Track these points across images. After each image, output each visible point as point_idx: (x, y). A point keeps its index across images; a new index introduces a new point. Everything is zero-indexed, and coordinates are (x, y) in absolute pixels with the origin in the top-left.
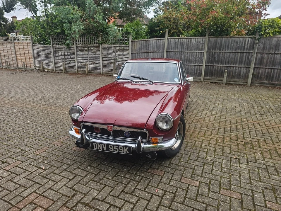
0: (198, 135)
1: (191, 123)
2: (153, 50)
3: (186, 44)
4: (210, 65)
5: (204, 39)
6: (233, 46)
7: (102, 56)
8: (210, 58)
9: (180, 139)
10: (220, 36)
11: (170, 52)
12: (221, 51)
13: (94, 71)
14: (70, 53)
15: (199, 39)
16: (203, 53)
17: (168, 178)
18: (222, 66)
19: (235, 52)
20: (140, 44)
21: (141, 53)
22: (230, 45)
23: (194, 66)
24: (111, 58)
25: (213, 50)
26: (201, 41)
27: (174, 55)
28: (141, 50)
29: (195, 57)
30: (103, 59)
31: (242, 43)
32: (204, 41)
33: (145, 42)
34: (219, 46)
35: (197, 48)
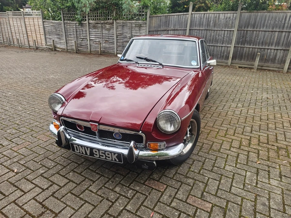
0: (217, 134)
1: (210, 118)
2: (174, 27)
3: (213, 20)
4: (240, 46)
5: (235, 15)
6: (270, 23)
7: (116, 34)
8: (240, 37)
9: (191, 142)
10: (255, 11)
11: (194, 30)
12: (255, 29)
13: (108, 51)
14: (82, 30)
15: (229, 14)
16: (232, 32)
17: (170, 196)
18: (255, 48)
19: (271, 31)
20: (159, 20)
21: (160, 31)
22: (266, 22)
23: (221, 47)
24: (126, 36)
25: (245, 28)
26: (232, 17)
27: (198, 33)
28: (160, 27)
29: (223, 36)
30: (117, 37)
31: (282, 20)
32: (234, 17)
33: (165, 18)
34: (253, 22)
35: (226, 25)
